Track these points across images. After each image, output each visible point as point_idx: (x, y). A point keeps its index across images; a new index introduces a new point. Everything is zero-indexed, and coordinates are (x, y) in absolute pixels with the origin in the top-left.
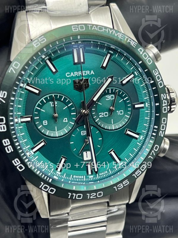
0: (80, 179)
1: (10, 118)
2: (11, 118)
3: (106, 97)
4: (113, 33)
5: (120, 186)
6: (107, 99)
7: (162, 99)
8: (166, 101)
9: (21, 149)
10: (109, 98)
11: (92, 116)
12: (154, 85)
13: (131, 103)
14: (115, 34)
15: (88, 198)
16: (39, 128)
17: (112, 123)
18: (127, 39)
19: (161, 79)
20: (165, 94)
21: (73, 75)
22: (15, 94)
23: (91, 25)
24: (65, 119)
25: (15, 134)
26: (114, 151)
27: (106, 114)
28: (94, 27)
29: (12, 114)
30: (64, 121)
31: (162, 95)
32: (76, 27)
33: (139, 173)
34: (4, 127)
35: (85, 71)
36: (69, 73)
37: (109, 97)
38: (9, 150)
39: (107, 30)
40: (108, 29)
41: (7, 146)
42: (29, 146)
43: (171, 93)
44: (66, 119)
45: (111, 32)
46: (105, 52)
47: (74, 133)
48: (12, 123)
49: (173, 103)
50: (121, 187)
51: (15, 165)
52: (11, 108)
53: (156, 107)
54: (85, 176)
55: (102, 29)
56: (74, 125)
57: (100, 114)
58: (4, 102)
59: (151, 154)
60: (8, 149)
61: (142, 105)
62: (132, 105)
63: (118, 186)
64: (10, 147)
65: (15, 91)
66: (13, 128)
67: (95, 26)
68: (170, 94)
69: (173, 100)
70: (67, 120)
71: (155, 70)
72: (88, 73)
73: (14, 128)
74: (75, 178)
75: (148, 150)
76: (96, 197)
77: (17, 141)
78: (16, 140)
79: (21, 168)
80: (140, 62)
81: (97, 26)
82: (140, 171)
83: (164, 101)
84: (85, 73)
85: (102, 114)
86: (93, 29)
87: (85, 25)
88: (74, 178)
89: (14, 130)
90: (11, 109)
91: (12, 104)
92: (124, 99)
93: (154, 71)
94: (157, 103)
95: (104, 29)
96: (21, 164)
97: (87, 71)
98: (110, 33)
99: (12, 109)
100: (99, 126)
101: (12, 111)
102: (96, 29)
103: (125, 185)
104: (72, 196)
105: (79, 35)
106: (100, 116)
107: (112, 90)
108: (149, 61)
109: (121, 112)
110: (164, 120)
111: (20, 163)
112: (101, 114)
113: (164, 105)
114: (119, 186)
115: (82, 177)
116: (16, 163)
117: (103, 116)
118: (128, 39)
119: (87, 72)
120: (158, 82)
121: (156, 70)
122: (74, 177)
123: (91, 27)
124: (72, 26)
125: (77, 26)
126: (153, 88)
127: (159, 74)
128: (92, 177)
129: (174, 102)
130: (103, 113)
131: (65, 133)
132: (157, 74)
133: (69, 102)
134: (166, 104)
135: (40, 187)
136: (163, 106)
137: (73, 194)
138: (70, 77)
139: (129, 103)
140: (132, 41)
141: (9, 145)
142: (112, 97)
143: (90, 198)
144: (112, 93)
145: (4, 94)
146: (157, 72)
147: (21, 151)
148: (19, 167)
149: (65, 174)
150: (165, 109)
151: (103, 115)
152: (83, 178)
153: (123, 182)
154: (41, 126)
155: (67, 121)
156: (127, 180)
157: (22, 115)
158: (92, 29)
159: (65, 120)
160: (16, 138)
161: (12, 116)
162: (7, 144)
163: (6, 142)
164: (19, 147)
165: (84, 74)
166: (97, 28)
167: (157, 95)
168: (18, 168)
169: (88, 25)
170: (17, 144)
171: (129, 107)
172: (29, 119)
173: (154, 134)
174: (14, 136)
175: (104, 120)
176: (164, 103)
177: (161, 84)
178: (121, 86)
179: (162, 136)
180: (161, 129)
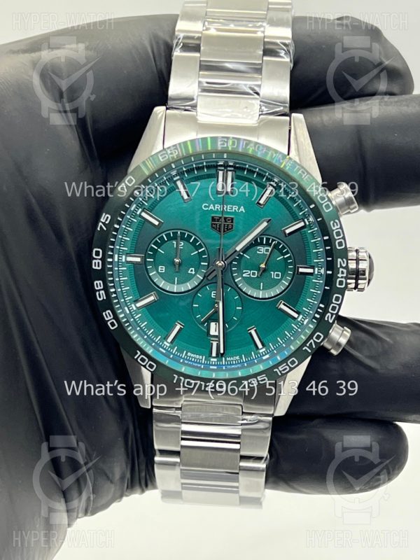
0: (197, 359)
1: (108, 251)
2: (110, 253)
3: (258, 248)
6: (258, 252)
7: (339, 266)
8: (345, 271)
9: (116, 298)
11: (232, 272)
12: (329, 242)
13: (294, 264)
15: (203, 389)
16: (151, 274)
17: (262, 289)
18: (299, 170)
19: (342, 236)
20: (344, 260)
22: (121, 220)
23: (248, 142)
24: (191, 269)
25: (112, 276)
26: (255, 330)
27: (254, 274)
28: (250, 145)
29: (112, 247)
30: (189, 272)
31: (339, 260)
32: (225, 141)
33: (286, 369)
34: (99, 263)
37: (262, 250)
38: (101, 296)
39: (270, 152)
40: (271, 150)
41: (99, 290)
42: (131, 297)
44: (193, 269)
46: (264, 183)
47: (201, 291)
48: (110, 260)
49: (360, 277)
51: (107, 319)
52: (113, 238)
53: (328, 276)
54: (204, 357)
56: (202, 280)
57: (244, 271)
58: (105, 229)
59: (308, 345)
60: (99, 294)
61: (310, 271)
62: (295, 267)
64: (102, 292)
65: (123, 216)
66: (111, 266)
67: (252, 144)
68: (360, 262)
69: (362, 272)
71: (334, 222)
73: (112, 268)
74: (190, 357)
75: (304, 338)
76: (214, 390)
77: (114, 287)
78: (112, 284)
79: (113, 324)
80: (312, 206)
81: (256, 144)
82: (287, 367)
83: (341, 270)
86: (249, 148)
87: (239, 140)
88: (188, 356)
89: (111, 269)
90: (112, 240)
91: (115, 233)
92: (285, 257)
93: (332, 222)
94: (329, 270)
95: (265, 151)
96: (114, 318)
99: (114, 240)
100: (239, 288)
101: (113, 244)
103: (261, 382)
104: (179, 380)
105: (225, 152)
106: (244, 275)
107: (268, 240)
108: (328, 207)
109: (278, 275)
110: (337, 299)
111: (112, 317)
112: (246, 272)
113: (340, 275)
114: (251, 381)
115: (201, 357)
116: (107, 317)
117: (249, 276)
120: (336, 240)
121: (337, 221)
122: (189, 354)
123: (247, 144)
124: (219, 139)
126: (327, 248)
127: (341, 228)
128: (215, 360)
129: (364, 275)
130: (249, 271)
131: (186, 290)
132: (336, 227)
133: (200, 246)
134: (345, 275)
135: (136, 357)
136: (338, 278)
137: (181, 378)
139: (291, 264)
140: (306, 173)
141: (102, 290)
142: (267, 250)
143: (205, 389)
144: (267, 244)
145: (108, 217)
146: (337, 225)
147: (117, 301)
148: (111, 323)
149: (176, 348)
150: (341, 283)
151: (249, 274)
152: (202, 360)
153: (258, 377)
154: (155, 272)
155: (193, 273)
156: (265, 375)
157: (128, 252)
159: (192, 271)
160: (112, 281)
161: (112, 250)
162: (99, 288)
163: (98, 284)
164: (114, 295)
166: (255, 147)
167: (331, 259)
168: (109, 323)
169: (242, 141)
170: (113, 290)
171: (290, 269)
172: (138, 260)
173: (317, 316)
174: (110, 279)
175: (249, 281)
176: (340, 272)
177: (340, 244)
178: (282, 237)
179: (331, 321)
180: (330, 310)
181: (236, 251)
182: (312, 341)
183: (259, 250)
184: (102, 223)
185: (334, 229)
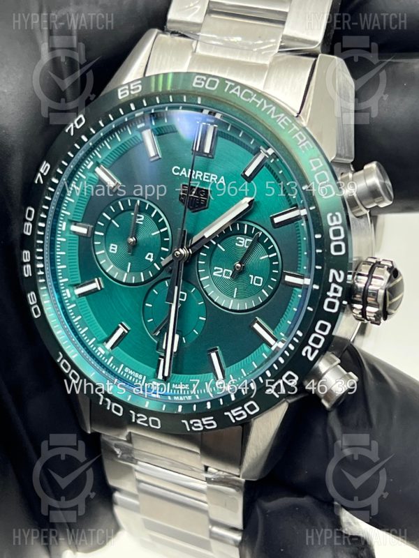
0: (136, 378)
1: (41, 213)
2: (43, 216)
3: (238, 238)
4: (268, 111)
5: (195, 425)
6: (237, 244)
7: (331, 280)
8: (340, 289)
9: (43, 277)
10: (241, 244)
11: (198, 267)
12: (322, 243)
13: (281, 267)
14: (273, 114)
15: (134, 420)
16: (97, 253)
17: (235, 296)
18: (295, 132)
19: (343, 237)
20: (341, 272)
21: (185, 174)
22: (61, 173)
23: (233, 84)
24: (149, 254)
25: (42, 246)
26: (217, 353)
27: (227, 274)
28: (236, 89)
29: (47, 208)
30: (146, 258)
31: (333, 271)
32: (203, 80)
33: (241, 415)
34: (29, 227)
35: (209, 174)
36: (179, 168)
37: (243, 242)
38: (27, 271)
39: (260, 102)
40: (262, 100)
41: (26, 263)
42: (68, 280)
43: (375, 277)
44: (152, 254)
45: (265, 106)
46: (251, 147)
47: (157, 287)
48: (42, 225)
50: (199, 427)
51: (31, 303)
52: (49, 196)
53: (313, 292)
54: (145, 377)
55: (251, 97)
56: (159, 273)
57: (216, 268)
58: (42, 182)
59: (275, 386)
60: (26, 269)
61: (300, 281)
62: (281, 272)
63: (191, 422)
64: (29, 266)
65: (63, 168)
66: (42, 233)
67: (239, 87)
68: (373, 279)
70: (152, 257)
71: (334, 215)
72: (215, 179)
73: (43, 235)
74: (127, 373)
75: (270, 376)
76: (146, 425)
77: (42, 261)
78: (41, 258)
80: (305, 188)
81: (243, 87)
83: (333, 286)
84: (207, 177)
85: (219, 270)
86: (233, 93)
87: (223, 80)
88: (124, 372)
89: (42, 238)
90: (47, 198)
91: (53, 190)
92: (271, 256)
93: (330, 214)
94: (317, 284)
95: (253, 99)
96: (37, 303)
97: (212, 175)
98: (263, 109)
99: (49, 199)
100: (205, 290)
101: (48, 203)
102: (238, 93)
103: (207, 427)
104: (105, 402)
105: (199, 96)
106: (215, 274)
107: (250, 228)
109: (258, 281)
110: (323, 327)
111: (36, 301)
112: (217, 270)
113: (331, 294)
114: (194, 423)
115: (140, 377)
116: (31, 300)
117: (220, 276)
118: (298, 132)
119: (214, 177)
120: (331, 241)
121: (338, 214)
122: (127, 370)
123: (231, 88)
124: (197, 77)
125: (205, 78)
126: (318, 251)
130: (221, 269)
131: (138, 281)
132: (335, 223)
133: (163, 224)
134: (339, 295)
135: (58, 361)
136: (329, 297)
137: (108, 400)
138: (178, 175)
139: (276, 267)
141: (29, 263)
142: (248, 243)
143: (136, 421)
144: (249, 235)
145: (47, 167)
146: (338, 220)
147: (43, 280)
148: (34, 310)
149: (112, 358)
150: (331, 305)
151: (222, 274)
152: (142, 380)
153: (203, 420)
154: (103, 251)
155: (151, 260)
156: (212, 418)
157: (71, 219)
158: (231, 92)
159: (150, 257)
160: (41, 254)
161: (46, 212)
162: (27, 260)
163: (26, 255)
164: (41, 273)
165: (206, 179)
166: (241, 92)
167: (321, 268)
169: (227, 82)
170: (40, 266)
171: (275, 275)
172: (84, 231)
173: (292, 347)
174: (38, 250)
175: (218, 282)
176: (332, 289)
177: (338, 248)
178: (270, 226)
179: (311, 359)
180: (310, 341)
181: (204, 237)
182: (280, 382)
183: (238, 241)
184: (42, 174)
185: (330, 224)
